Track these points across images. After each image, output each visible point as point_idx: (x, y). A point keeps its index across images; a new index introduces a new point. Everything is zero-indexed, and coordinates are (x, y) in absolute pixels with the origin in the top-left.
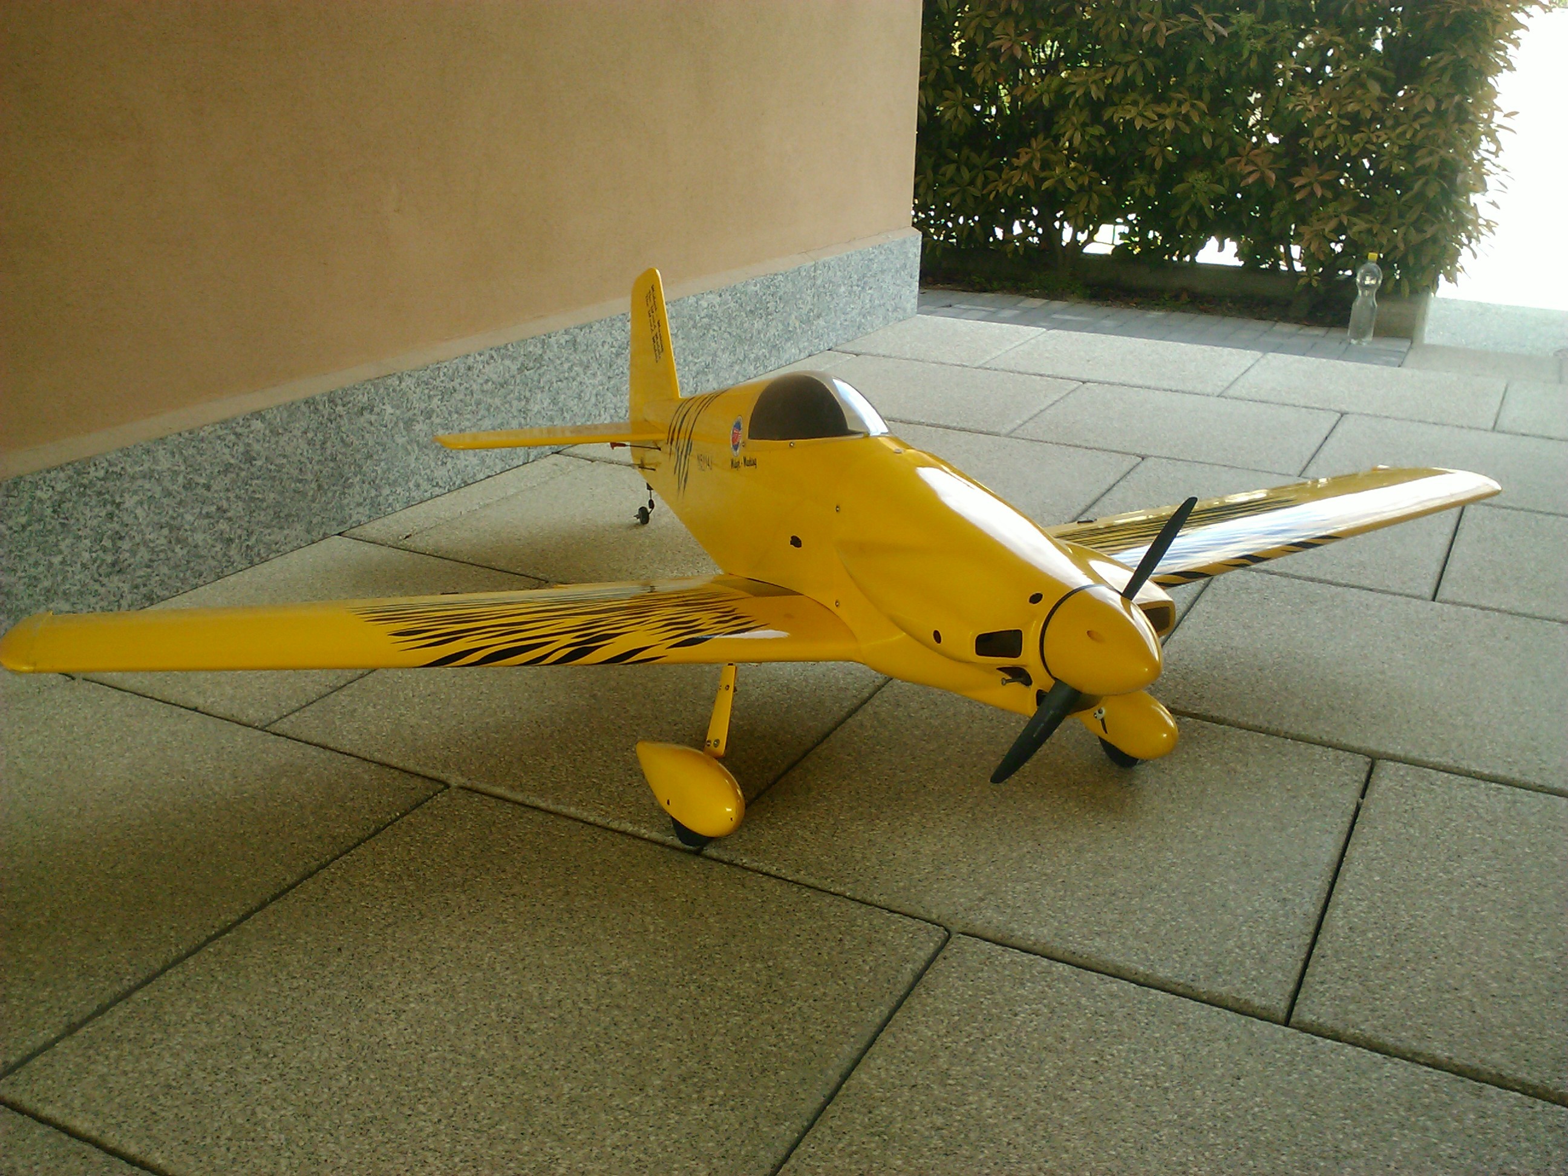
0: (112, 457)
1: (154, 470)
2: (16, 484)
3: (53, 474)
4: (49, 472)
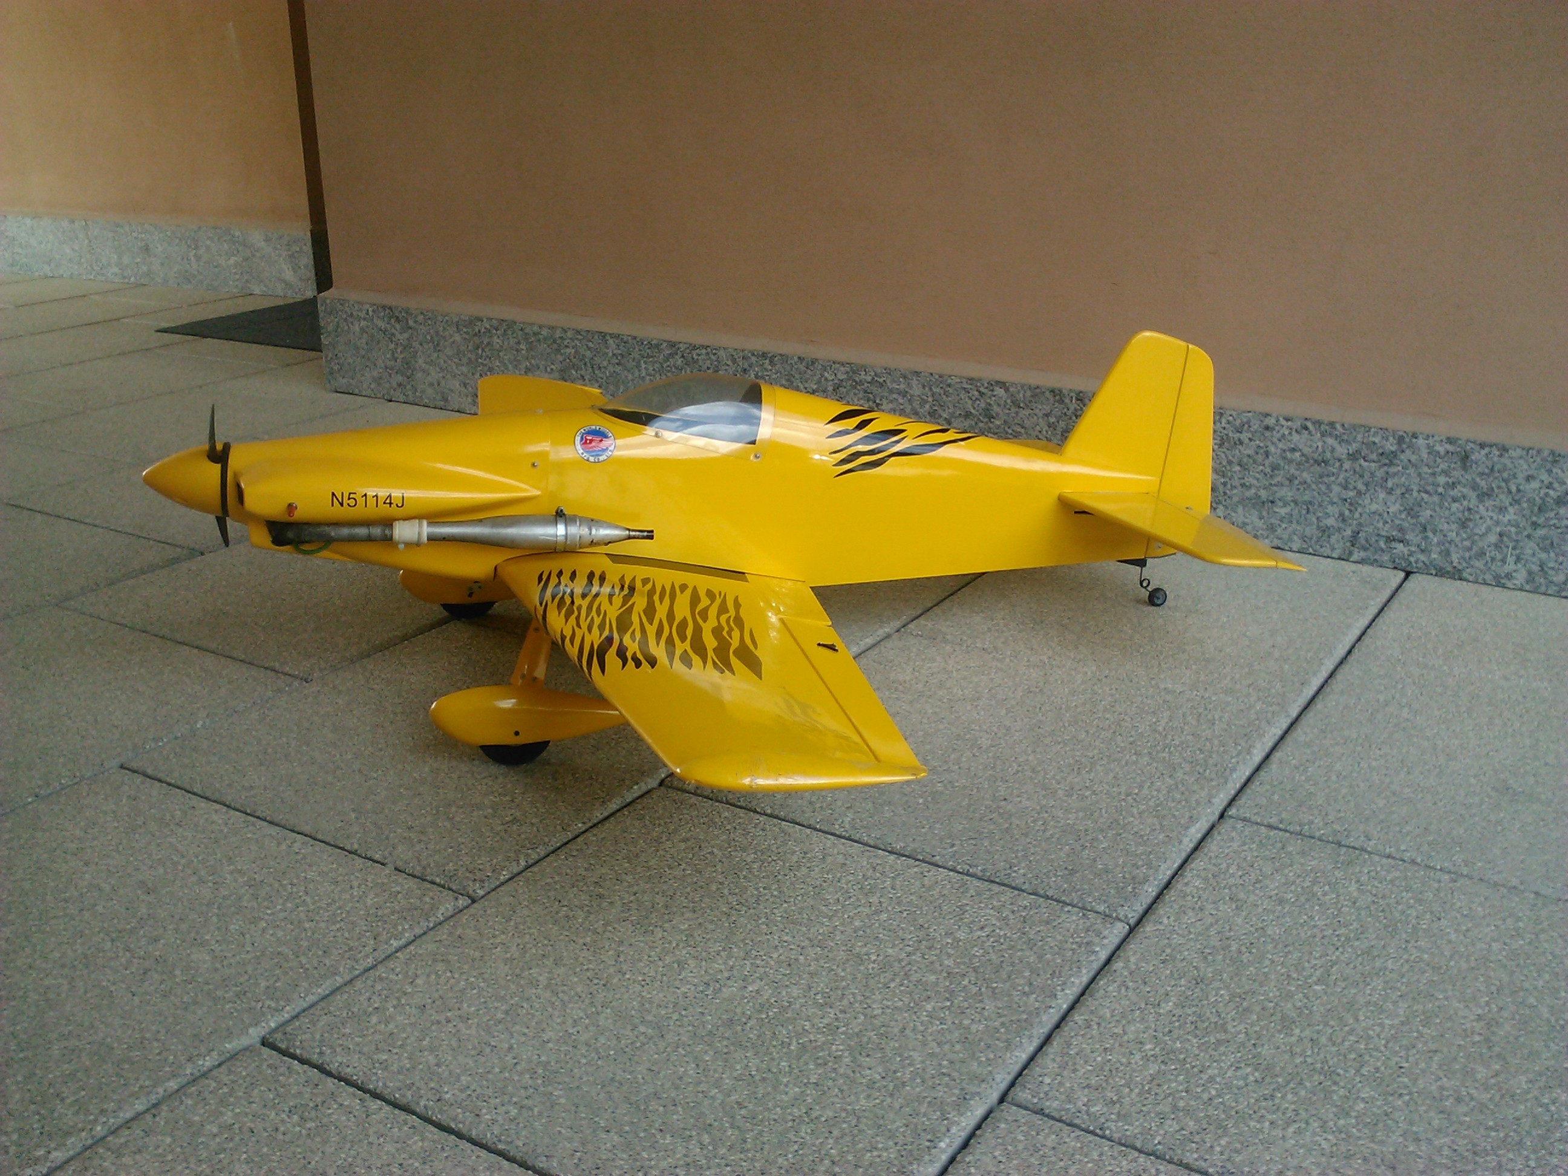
0: (879, 371)
2: (813, 363)
3: (837, 366)
4: (834, 363)
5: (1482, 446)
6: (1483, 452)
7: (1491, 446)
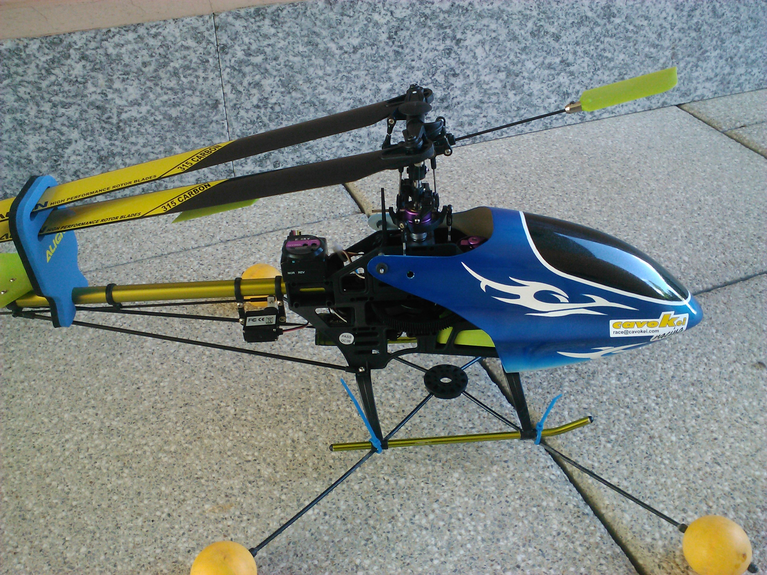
1: (503, 11)
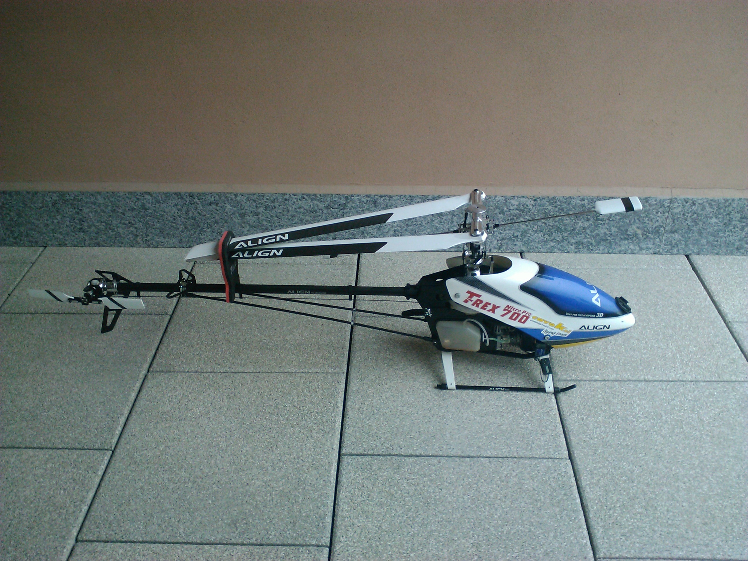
5: (381, 197)
6: (382, 199)
7: (385, 196)
